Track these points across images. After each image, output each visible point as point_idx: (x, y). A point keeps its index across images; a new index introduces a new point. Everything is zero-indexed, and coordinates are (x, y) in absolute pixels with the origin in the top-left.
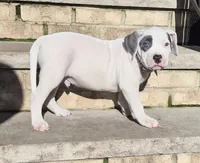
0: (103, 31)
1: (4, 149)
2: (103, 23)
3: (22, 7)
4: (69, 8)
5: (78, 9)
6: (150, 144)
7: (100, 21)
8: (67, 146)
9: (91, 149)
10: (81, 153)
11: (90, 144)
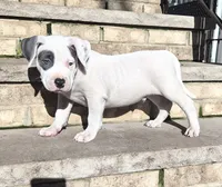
0: (129, 49)
1: (62, 163)
2: (130, 42)
3: (53, 25)
4: (98, 27)
5: (106, 28)
6: (206, 152)
7: (126, 40)
8: (127, 158)
9: (150, 160)
10: (140, 164)
11: (149, 154)
